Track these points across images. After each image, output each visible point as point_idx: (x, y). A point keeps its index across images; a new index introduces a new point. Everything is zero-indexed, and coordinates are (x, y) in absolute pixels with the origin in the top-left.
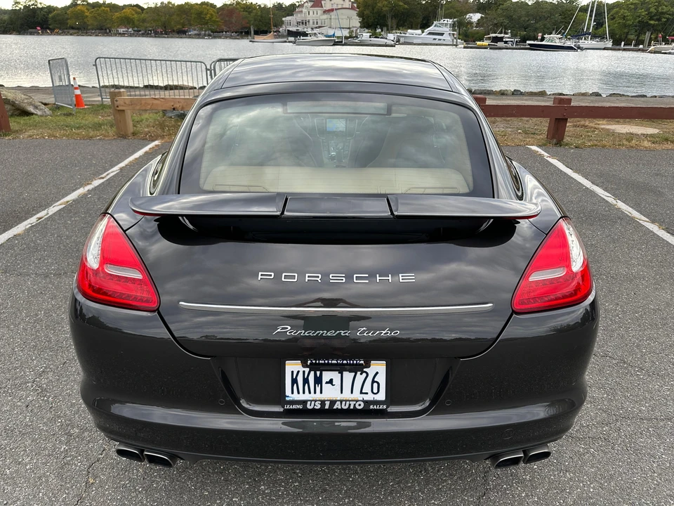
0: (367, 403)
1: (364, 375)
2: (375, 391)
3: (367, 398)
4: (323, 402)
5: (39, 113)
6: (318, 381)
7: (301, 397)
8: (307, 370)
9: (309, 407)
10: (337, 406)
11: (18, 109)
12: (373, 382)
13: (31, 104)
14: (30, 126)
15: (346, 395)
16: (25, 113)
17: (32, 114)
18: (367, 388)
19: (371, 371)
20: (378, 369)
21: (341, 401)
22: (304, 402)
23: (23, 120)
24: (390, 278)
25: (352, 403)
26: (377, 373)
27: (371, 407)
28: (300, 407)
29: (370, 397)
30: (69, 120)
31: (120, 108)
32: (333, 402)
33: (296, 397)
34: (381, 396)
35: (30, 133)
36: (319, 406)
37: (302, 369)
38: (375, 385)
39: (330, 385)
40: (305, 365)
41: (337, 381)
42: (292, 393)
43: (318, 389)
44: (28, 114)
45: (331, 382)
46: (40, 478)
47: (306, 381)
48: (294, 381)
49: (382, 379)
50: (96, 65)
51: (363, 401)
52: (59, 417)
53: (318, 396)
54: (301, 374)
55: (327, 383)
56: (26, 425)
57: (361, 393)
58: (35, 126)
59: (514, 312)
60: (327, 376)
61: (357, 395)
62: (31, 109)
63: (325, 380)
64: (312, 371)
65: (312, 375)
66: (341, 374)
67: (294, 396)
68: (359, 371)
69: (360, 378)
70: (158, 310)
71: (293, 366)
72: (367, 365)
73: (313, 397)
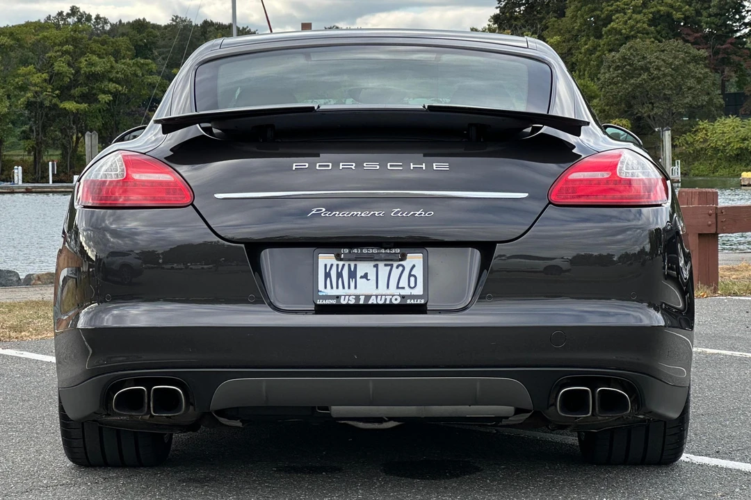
0: (403, 297)
1: (401, 268)
2: (412, 284)
3: (403, 292)
4: (357, 297)
6: (352, 275)
7: (335, 292)
8: (341, 263)
9: (342, 302)
10: (372, 301)
12: (410, 275)
15: (382, 289)
18: (403, 283)
19: (407, 263)
20: (415, 260)
21: (377, 296)
22: (338, 297)
24: (424, 166)
25: (388, 298)
26: (414, 266)
27: (409, 302)
28: (334, 302)
29: (407, 292)
32: (368, 297)
34: (419, 290)
36: (352, 302)
37: (335, 262)
38: (412, 279)
39: (364, 280)
40: (338, 257)
41: (372, 276)
42: (326, 288)
43: (352, 285)
45: (365, 276)
47: (339, 275)
48: (328, 275)
49: (418, 271)
51: (400, 295)
53: (352, 291)
54: (334, 268)
55: (361, 277)
57: (398, 287)
59: (550, 203)
60: (363, 267)
61: (393, 290)
63: (359, 274)
64: (347, 264)
65: (346, 268)
66: (376, 266)
67: (328, 291)
68: (395, 264)
69: (396, 272)
70: (192, 204)
71: (326, 260)
72: (403, 258)
73: (346, 291)
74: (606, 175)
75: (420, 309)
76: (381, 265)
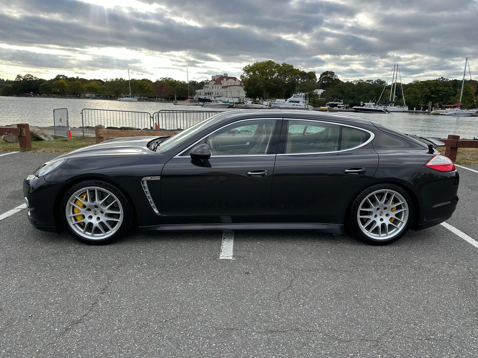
5: (47, 139)
11: (34, 137)
13: (43, 134)
14: (43, 146)
16: (39, 139)
17: (43, 140)
23: (37, 143)
30: (66, 143)
31: (101, 136)
35: (43, 150)
44: (41, 140)
46: (86, 280)
50: (82, 113)
52: (90, 262)
56: (75, 264)
58: (46, 146)
62: (43, 137)
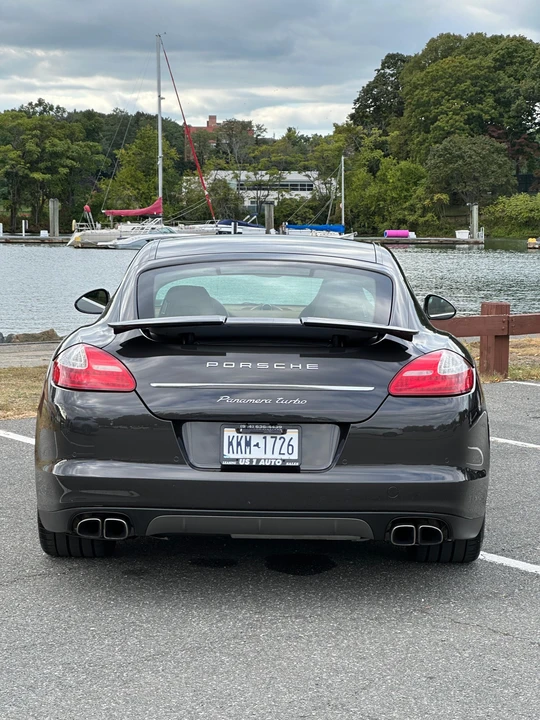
0: (284, 461)
1: (282, 440)
2: (290, 451)
3: (284, 457)
4: (251, 460)
6: (248, 444)
7: (235, 456)
8: (240, 435)
9: (241, 463)
10: (262, 463)
12: (289, 445)
15: (269, 455)
18: (284, 450)
19: (287, 436)
20: (293, 434)
21: (265, 459)
22: (237, 460)
24: (300, 366)
25: (273, 461)
26: (292, 439)
27: (287, 464)
28: (234, 463)
29: (286, 457)
32: (259, 460)
33: (231, 456)
34: (295, 456)
36: (248, 463)
37: (236, 434)
38: (290, 448)
39: (256, 447)
40: (238, 431)
41: (262, 445)
42: (229, 452)
43: (248, 451)
45: (257, 445)
47: (239, 444)
48: (230, 444)
49: (295, 443)
51: (281, 459)
53: (248, 456)
54: (235, 438)
55: (254, 446)
57: (280, 453)
59: (389, 394)
60: (256, 439)
61: (276, 455)
63: (253, 443)
64: (244, 436)
65: (244, 438)
66: (265, 438)
67: (230, 455)
68: (279, 437)
69: (279, 443)
70: (135, 390)
71: (229, 433)
72: (284, 432)
73: (244, 456)
74: (429, 373)
75: (295, 470)
76: (268, 437)
